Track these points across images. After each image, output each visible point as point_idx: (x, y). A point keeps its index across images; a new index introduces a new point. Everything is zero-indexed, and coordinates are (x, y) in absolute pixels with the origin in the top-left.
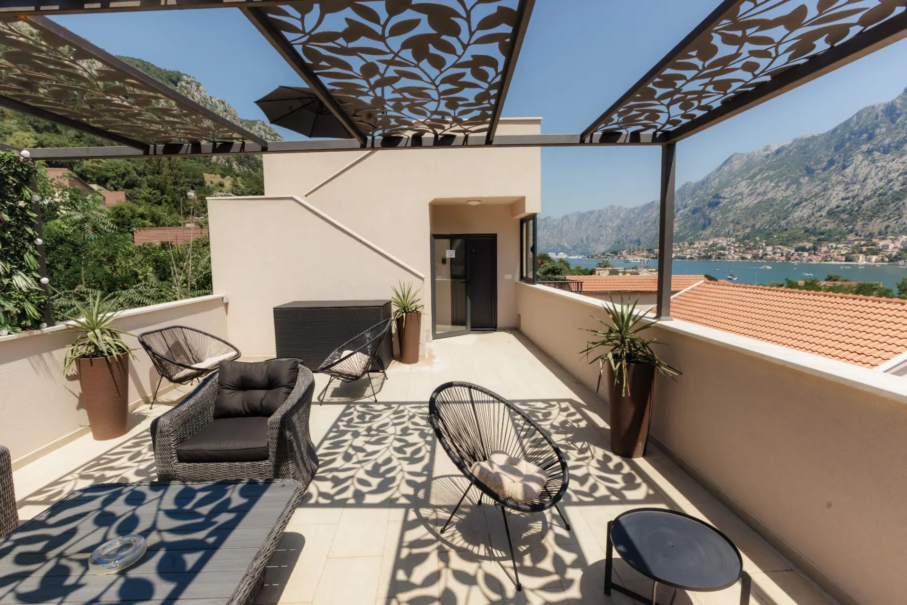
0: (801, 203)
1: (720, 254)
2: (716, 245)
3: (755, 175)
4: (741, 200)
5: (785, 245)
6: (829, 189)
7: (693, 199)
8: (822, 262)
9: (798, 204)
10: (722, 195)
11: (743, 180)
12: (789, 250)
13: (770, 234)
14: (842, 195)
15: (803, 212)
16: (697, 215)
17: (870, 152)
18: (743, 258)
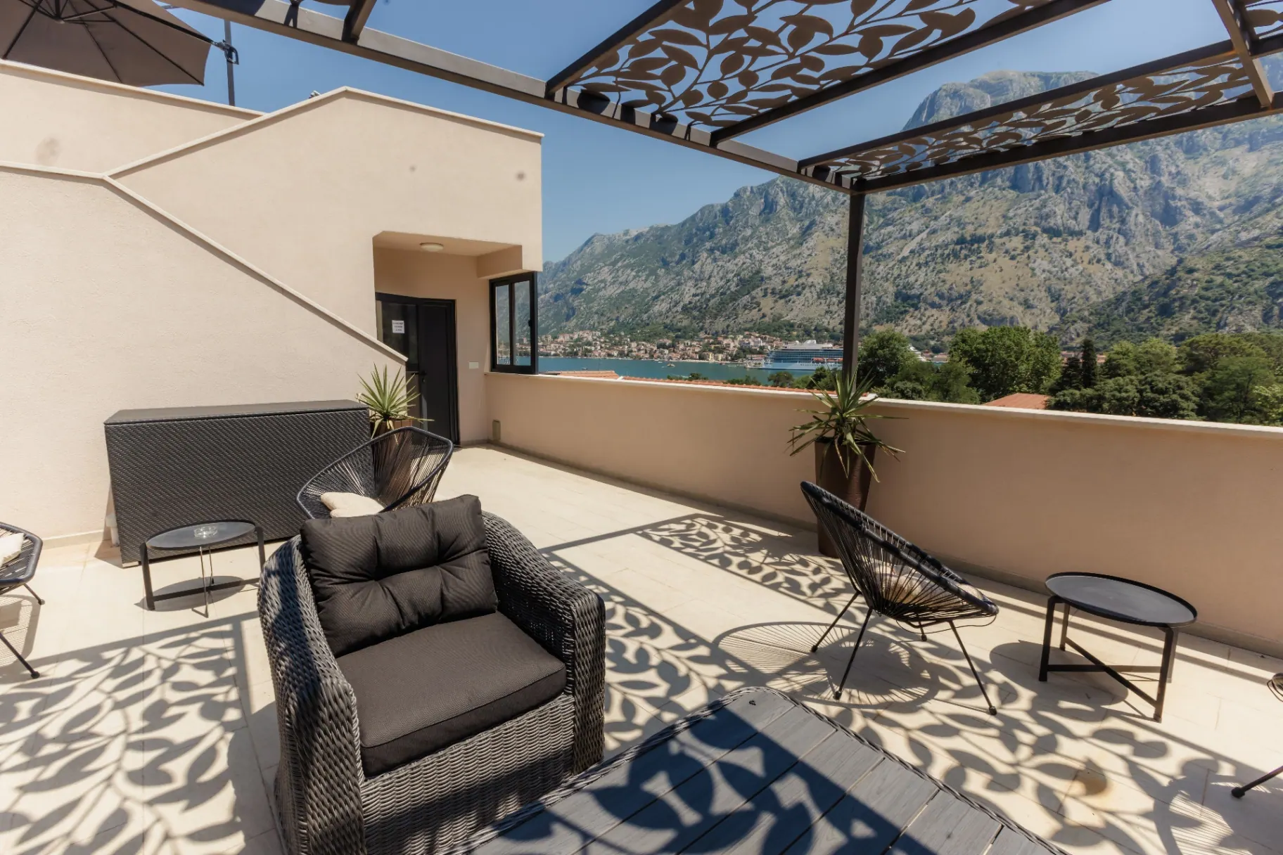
0: (660, 296)
1: (586, 349)
2: (582, 338)
3: (616, 261)
4: (604, 288)
5: (648, 341)
6: (682, 284)
7: (554, 283)
8: (681, 360)
9: (657, 297)
10: (585, 281)
11: (606, 265)
12: (652, 347)
13: (634, 329)
14: (693, 291)
15: (661, 307)
16: (560, 302)
17: (711, 250)
18: (609, 355)
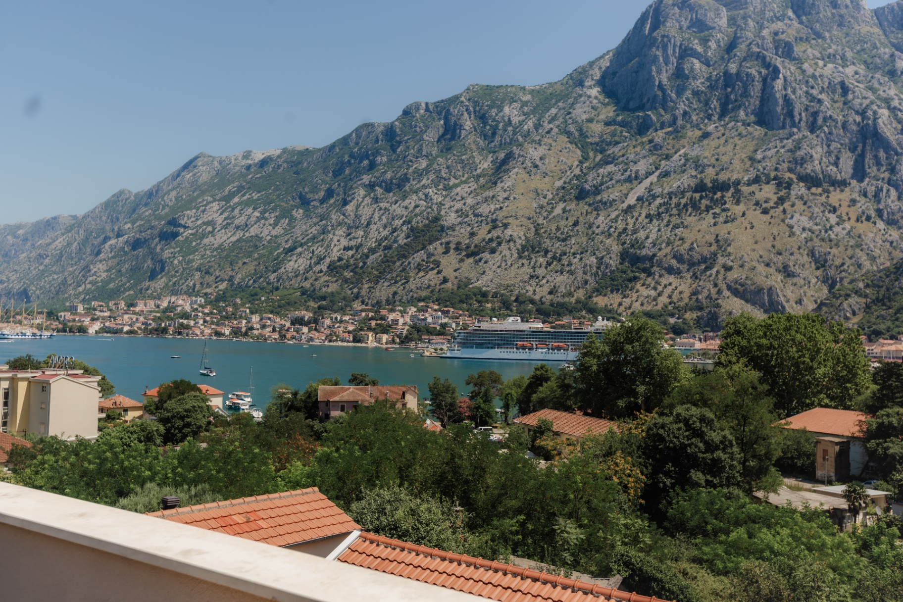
0: (295, 248)
1: (182, 324)
2: (175, 308)
3: (232, 195)
4: (212, 233)
5: (278, 313)
6: (329, 232)
7: (133, 223)
8: (326, 343)
9: (291, 250)
10: (183, 222)
11: (215, 200)
12: (283, 322)
13: (256, 294)
14: (344, 242)
15: (296, 264)
16: (141, 252)
17: (371, 187)
18: (218, 334)
